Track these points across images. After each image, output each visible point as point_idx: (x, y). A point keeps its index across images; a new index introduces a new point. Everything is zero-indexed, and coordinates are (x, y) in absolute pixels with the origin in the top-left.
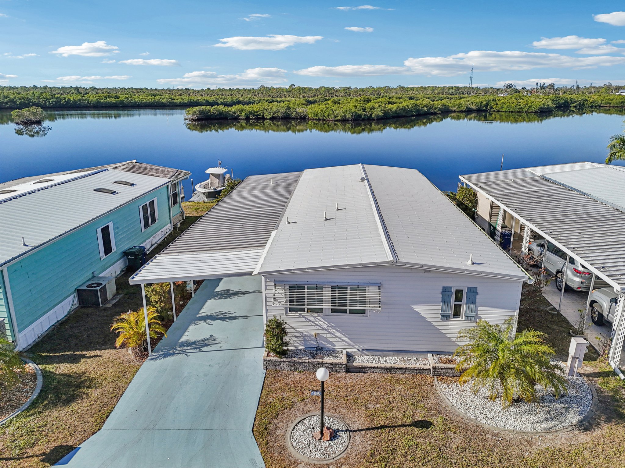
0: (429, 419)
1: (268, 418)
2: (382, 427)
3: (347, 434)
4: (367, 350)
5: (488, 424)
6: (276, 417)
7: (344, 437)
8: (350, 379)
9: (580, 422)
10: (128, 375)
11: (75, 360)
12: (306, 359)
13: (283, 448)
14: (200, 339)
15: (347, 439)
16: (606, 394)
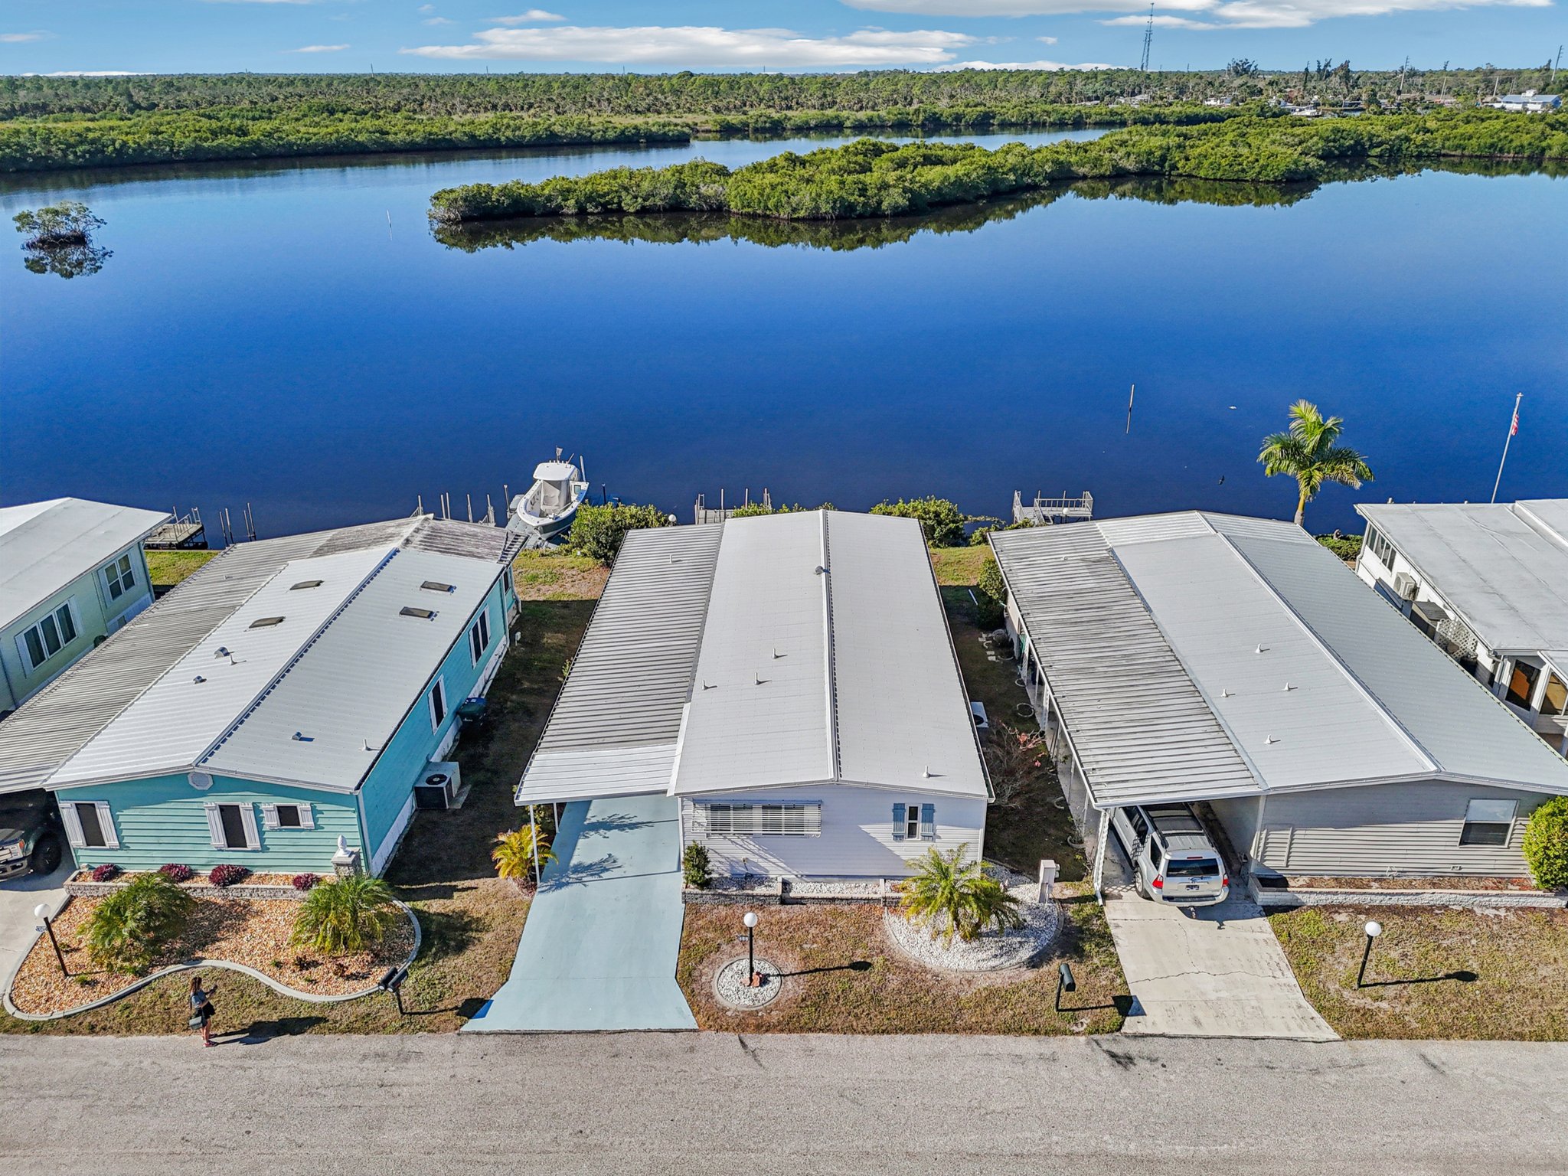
0: (869, 960)
1: (692, 964)
2: (817, 970)
3: (779, 979)
4: (808, 876)
5: (931, 963)
6: (701, 962)
7: (775, 982)
8: (785, 912)
9: (1031, 958)
10: (519, 914)
11: (447, 893)
12: (733, 891)
13: (710, 996)
14: (596, 860)
15: (778, 985)
16: (1074, 924)
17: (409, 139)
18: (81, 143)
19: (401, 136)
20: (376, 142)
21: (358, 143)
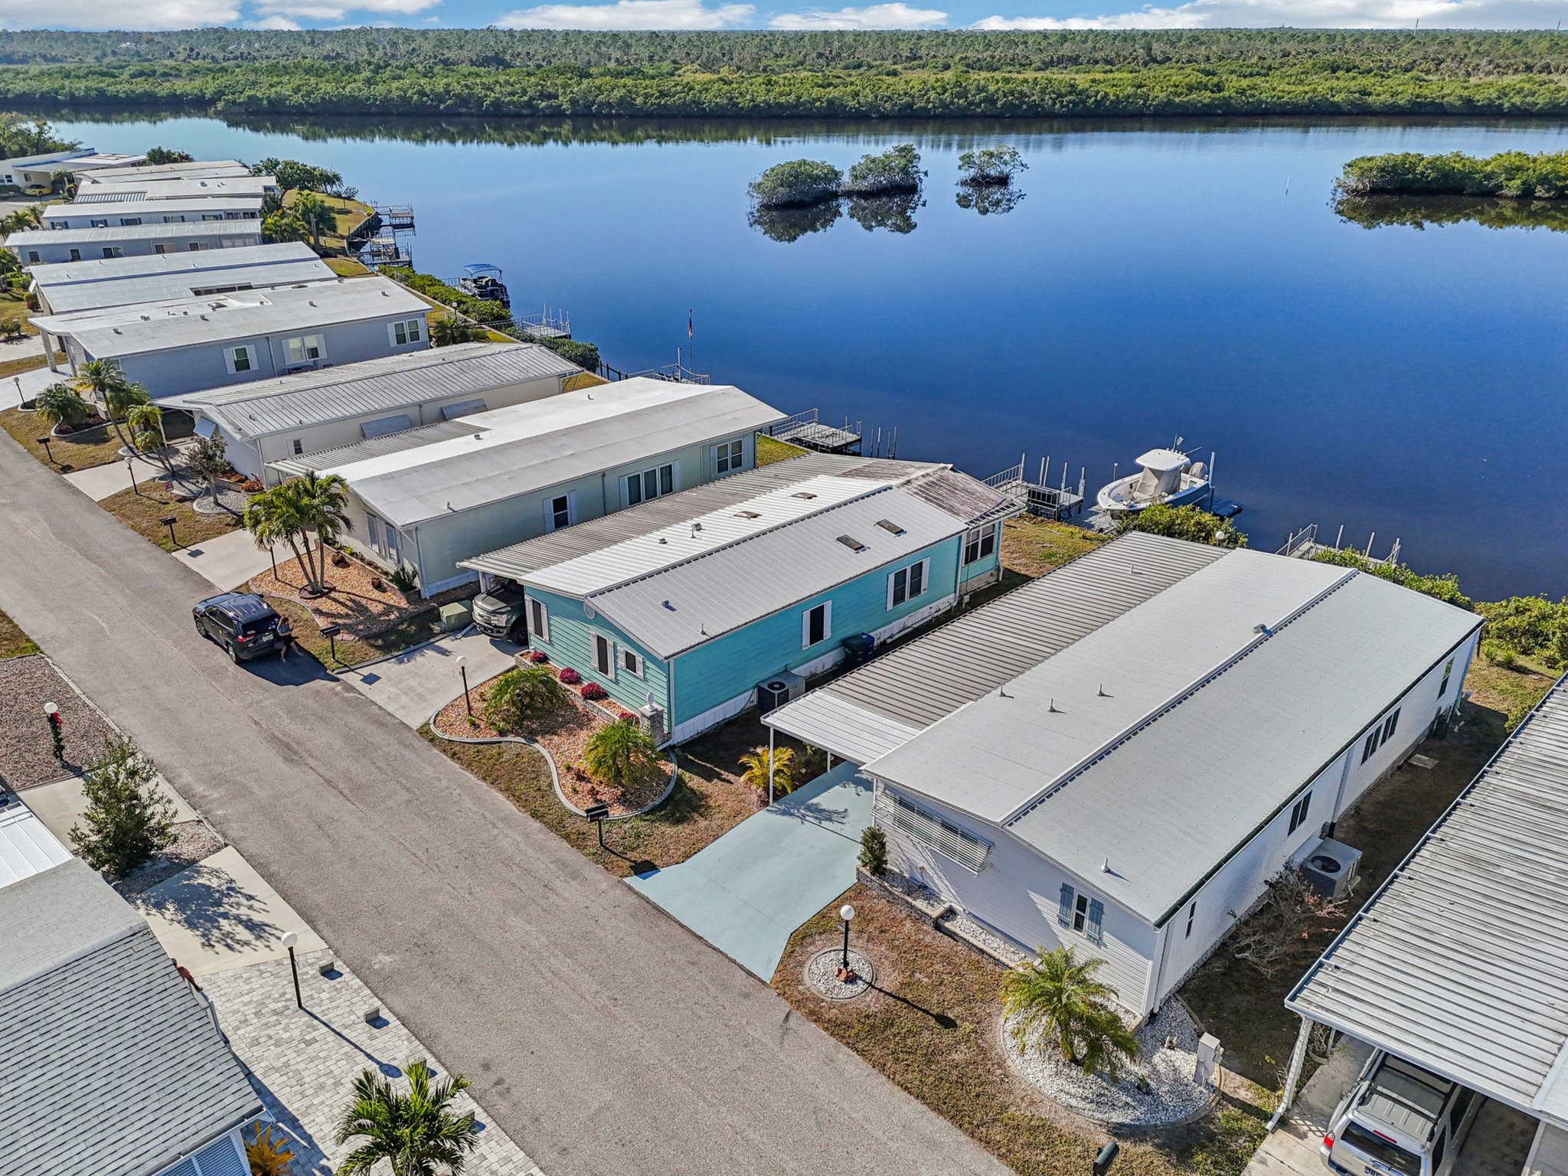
0: (958, 1022)
1: (814, 930)
2: (904, 1000)
3: (866, 986)
4: (974, 916)
5: (1014, 1063)
6: (820, 934)
7: (860, 986)
8: (930, 936)
9: (1122, 1125)
10: (740, 817)
11: (709, 776)
12: (897, 891)
13: (801, 964)
14: (831, 809)
15: (859, 990)
16: (1212, 1127)
17: (1391, 100)
18: (1070, 93)
19: (1385, 98)
20: (1352, 103)
21: (1332, 103)
